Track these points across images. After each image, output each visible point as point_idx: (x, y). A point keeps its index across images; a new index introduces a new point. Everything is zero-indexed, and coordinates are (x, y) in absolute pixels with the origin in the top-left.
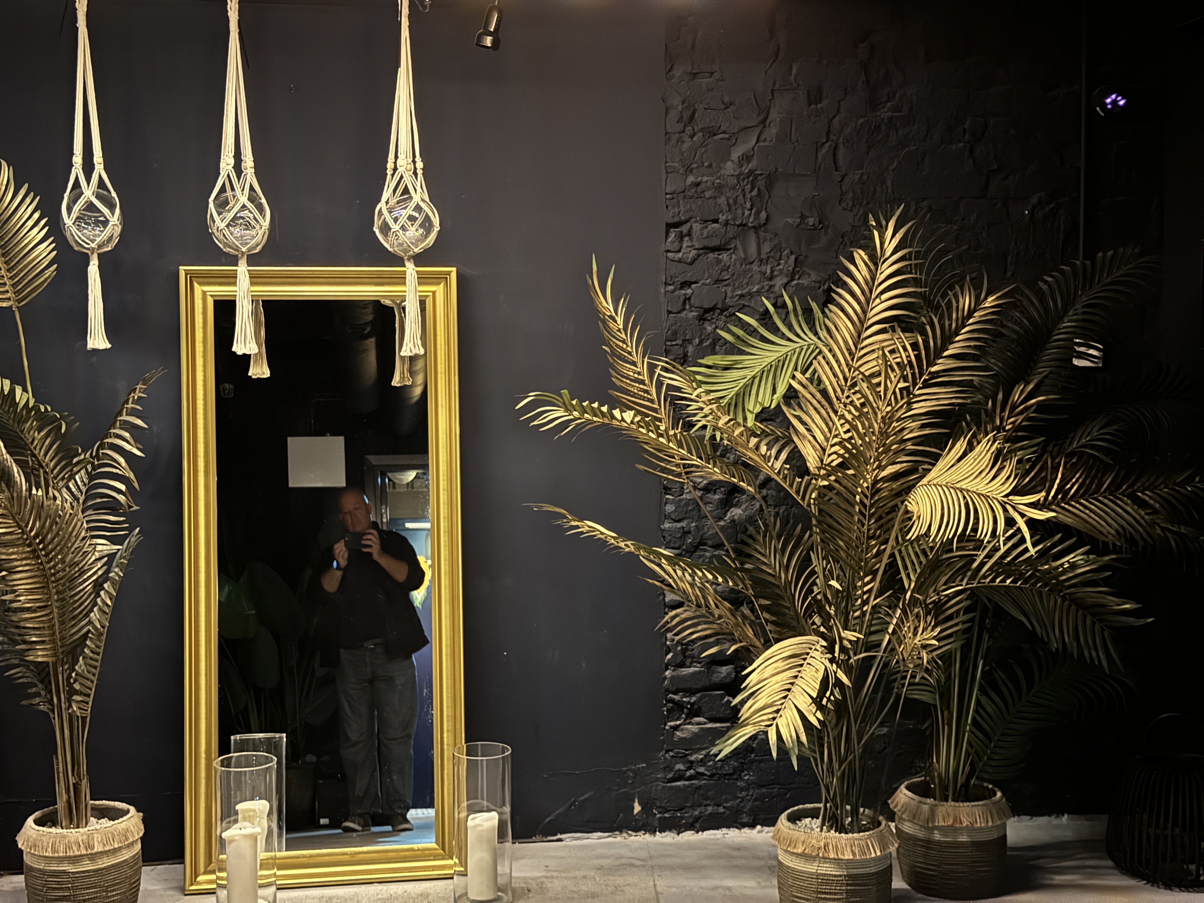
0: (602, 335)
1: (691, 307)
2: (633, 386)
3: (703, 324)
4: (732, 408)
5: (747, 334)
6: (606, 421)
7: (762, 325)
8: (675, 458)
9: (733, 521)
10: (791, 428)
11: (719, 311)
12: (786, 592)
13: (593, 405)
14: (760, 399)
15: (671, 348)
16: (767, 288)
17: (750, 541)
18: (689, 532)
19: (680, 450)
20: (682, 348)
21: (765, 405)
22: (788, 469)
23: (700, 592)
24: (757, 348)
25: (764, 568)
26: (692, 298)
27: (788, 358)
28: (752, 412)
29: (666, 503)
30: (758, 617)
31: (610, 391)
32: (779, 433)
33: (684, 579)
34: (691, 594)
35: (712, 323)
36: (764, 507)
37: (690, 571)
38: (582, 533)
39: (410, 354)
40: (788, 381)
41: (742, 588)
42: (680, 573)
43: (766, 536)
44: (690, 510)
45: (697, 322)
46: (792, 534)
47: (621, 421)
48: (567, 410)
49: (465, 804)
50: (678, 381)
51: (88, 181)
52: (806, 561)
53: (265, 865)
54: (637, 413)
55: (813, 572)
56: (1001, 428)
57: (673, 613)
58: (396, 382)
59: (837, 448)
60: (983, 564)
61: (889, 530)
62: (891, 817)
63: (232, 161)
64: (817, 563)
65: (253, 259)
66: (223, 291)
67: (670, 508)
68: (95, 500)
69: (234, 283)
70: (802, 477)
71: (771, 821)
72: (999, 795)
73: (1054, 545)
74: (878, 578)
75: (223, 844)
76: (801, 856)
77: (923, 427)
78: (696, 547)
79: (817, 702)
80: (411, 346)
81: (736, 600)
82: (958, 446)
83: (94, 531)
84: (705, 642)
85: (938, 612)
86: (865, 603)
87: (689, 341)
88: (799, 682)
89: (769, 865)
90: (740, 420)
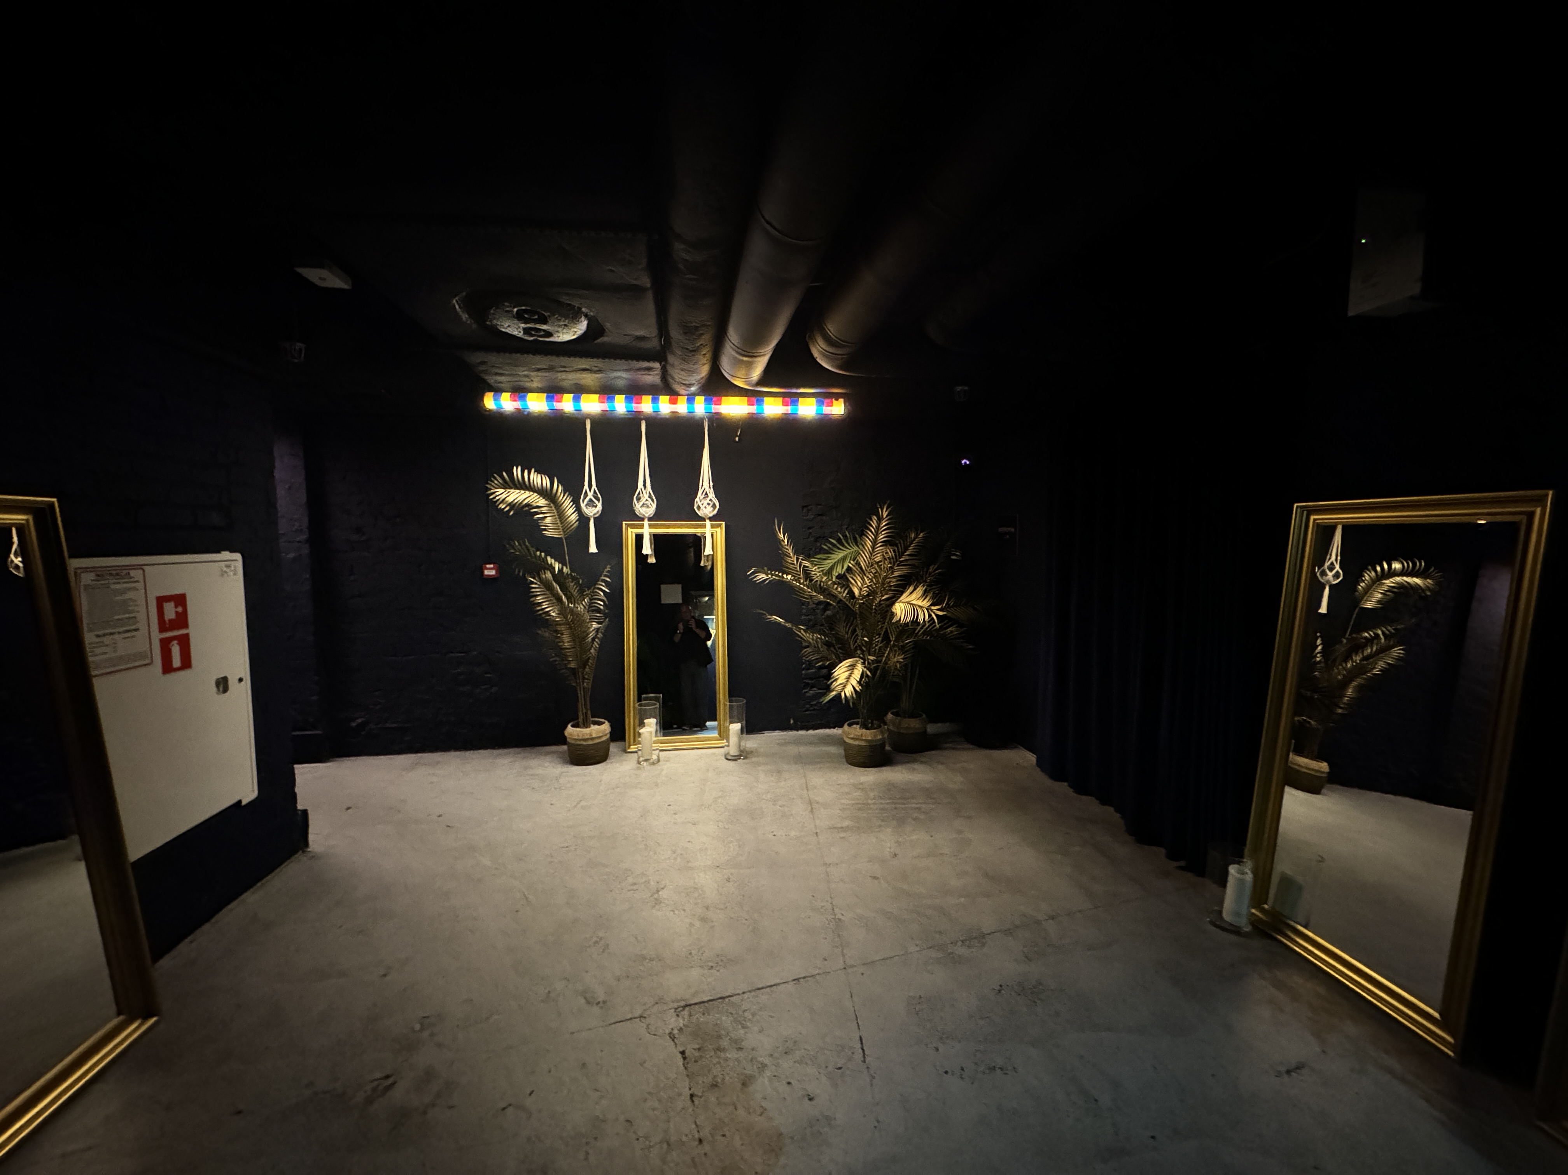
0: (779, 547)
2: (791, 566)
4: (827, 574)
5: (833, 546)
7: (838, 543)
8: (806, 593)
9: (828, 615)
10: (849, 581)
11: (822, 538)
12: (848, 642)
13: (775, 573)
15: (805, 552)
17: (834, 623)
20: (809, 552)
21: (839, 573)
23: (815, 642)
24: (836, 551)
26: (813, 533)
27: (848, 555)
28: (834, 576)
29: (803, 609)
30: (837, 651)
31: (782, 567)
32: (845, 583)
33: (809, 637)
34: (812, 643)
37: (812, 634)
38: (772, 620)
40: (848, 564)
41: (831, 640)
42: (808, 635)
43: (840, 621)
44: (812, 612)
46: (850, 621)
47: (786, 579)
48: (766, 574)
49: (728, 720)
50: (807, 564)
51: (590, 491)
52: (854, 631)
53: (655, 742)
54: (792, 576)
55: (857, 635)
56: (926, 582)
57: (805, 650)
58: (702, 564)
59: (866, 589)
60: (919, 631)
61: (885, 619)
62: (885, 724)
63: (642, 483)
64: (859, 632)
65: (650, 519)
66: (639, 531)
67: (804, 611)
68: (592, 608)
69: (643, 528)
70: (853, 599)
71: (841, 726)
72: (924, 716)
73: (945, 624)
74: (882, 636)
75: (640, 734)
76: (852, 739)
77: (897, 581)
78: (814, 625)
79: (859, 682)
80: (708, 551)
81: (828, 644)
82: (911, 588)
83: (592, 619)
84: (818, 660)
85: (903, 649)
86: (876, 646)
87: (811, 549)
88: (853, 675)
89: (840, 742)
90: (830, 578)
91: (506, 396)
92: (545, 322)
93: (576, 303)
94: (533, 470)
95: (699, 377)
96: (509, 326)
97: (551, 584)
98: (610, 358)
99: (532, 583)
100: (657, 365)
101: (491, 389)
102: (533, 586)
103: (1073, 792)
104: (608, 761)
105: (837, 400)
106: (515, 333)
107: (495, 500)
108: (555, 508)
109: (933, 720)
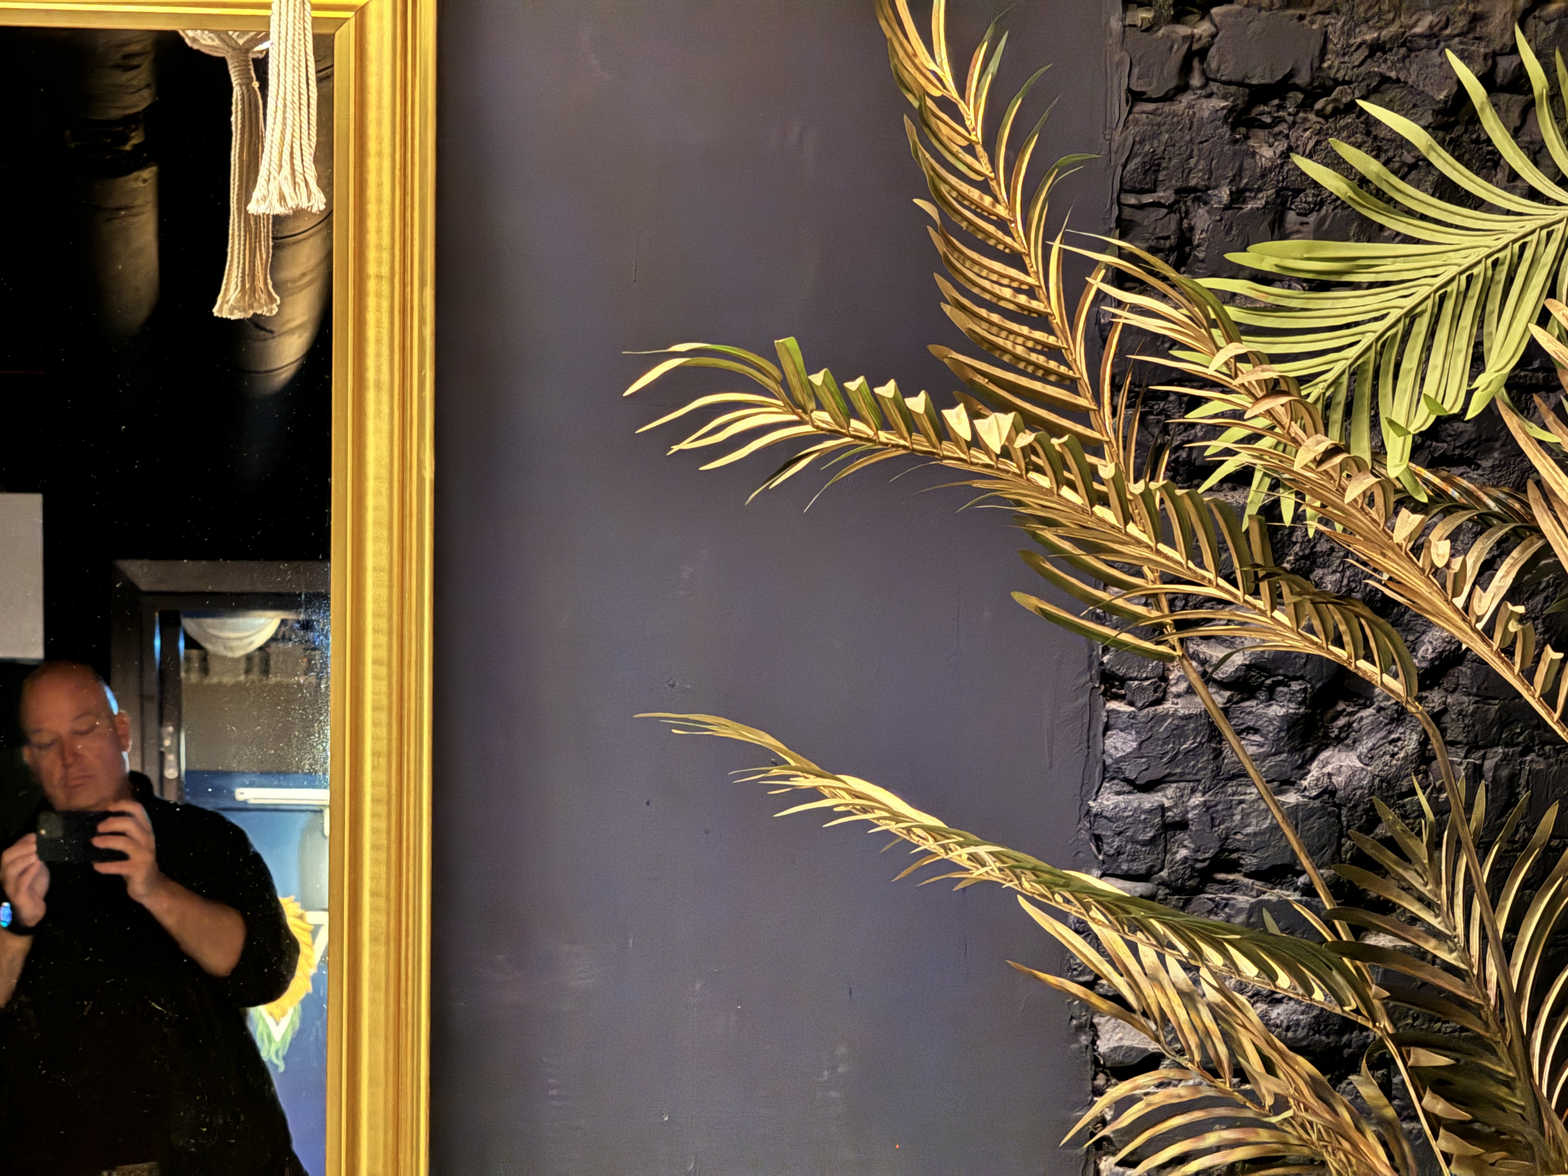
0: (914, 163)
1: (1207, 80)
2: (1011, 332)
3: (1247, 137)
4: (1337, 415)
5: (1395, 172)
6: (921, 444)
7: (1441, 143)
8: (1140, 574)
9: (1329, 792)
10: (1531, 485)
11: (1300, 96)
12: (1502, 1028)
13: (878, 390)
14: (1430, 388)
15: (1138, 215)
16: (1462, 22)
17: (1388, 858)
18: (1182, 825)
19: (1161, 547)
20: (1175, 217)
21: (1447, 406)
22: (1521, 619)
23: (1216, 1017)
24: (1423, 217)
25: (1430, 945)
26: (1213, 51)
28: (1402, 431)
29: (1107, 728)
31: (935, 349)
32: (1492, 504)
33: (1162, 975)
34: (1186, 1028)
35: (1275, 136)
36: (1435, 744)
37: (1185, 951)
38: (829, 813)
39: (279, 210)
40: (1527, 328)
41: (1357, 1011)
43: (1439, 845)
44: (1187, 752)
45: (1225, 131)
46: (1526, 841)
47: (970, 445)
48: (794, 404)
50: (1161, 319)
54: (1024, 422)
57: (1127, 1088)
58: (228, 301)
67: (1120, 743)
78: (1208, 873)
80: (277, 185)
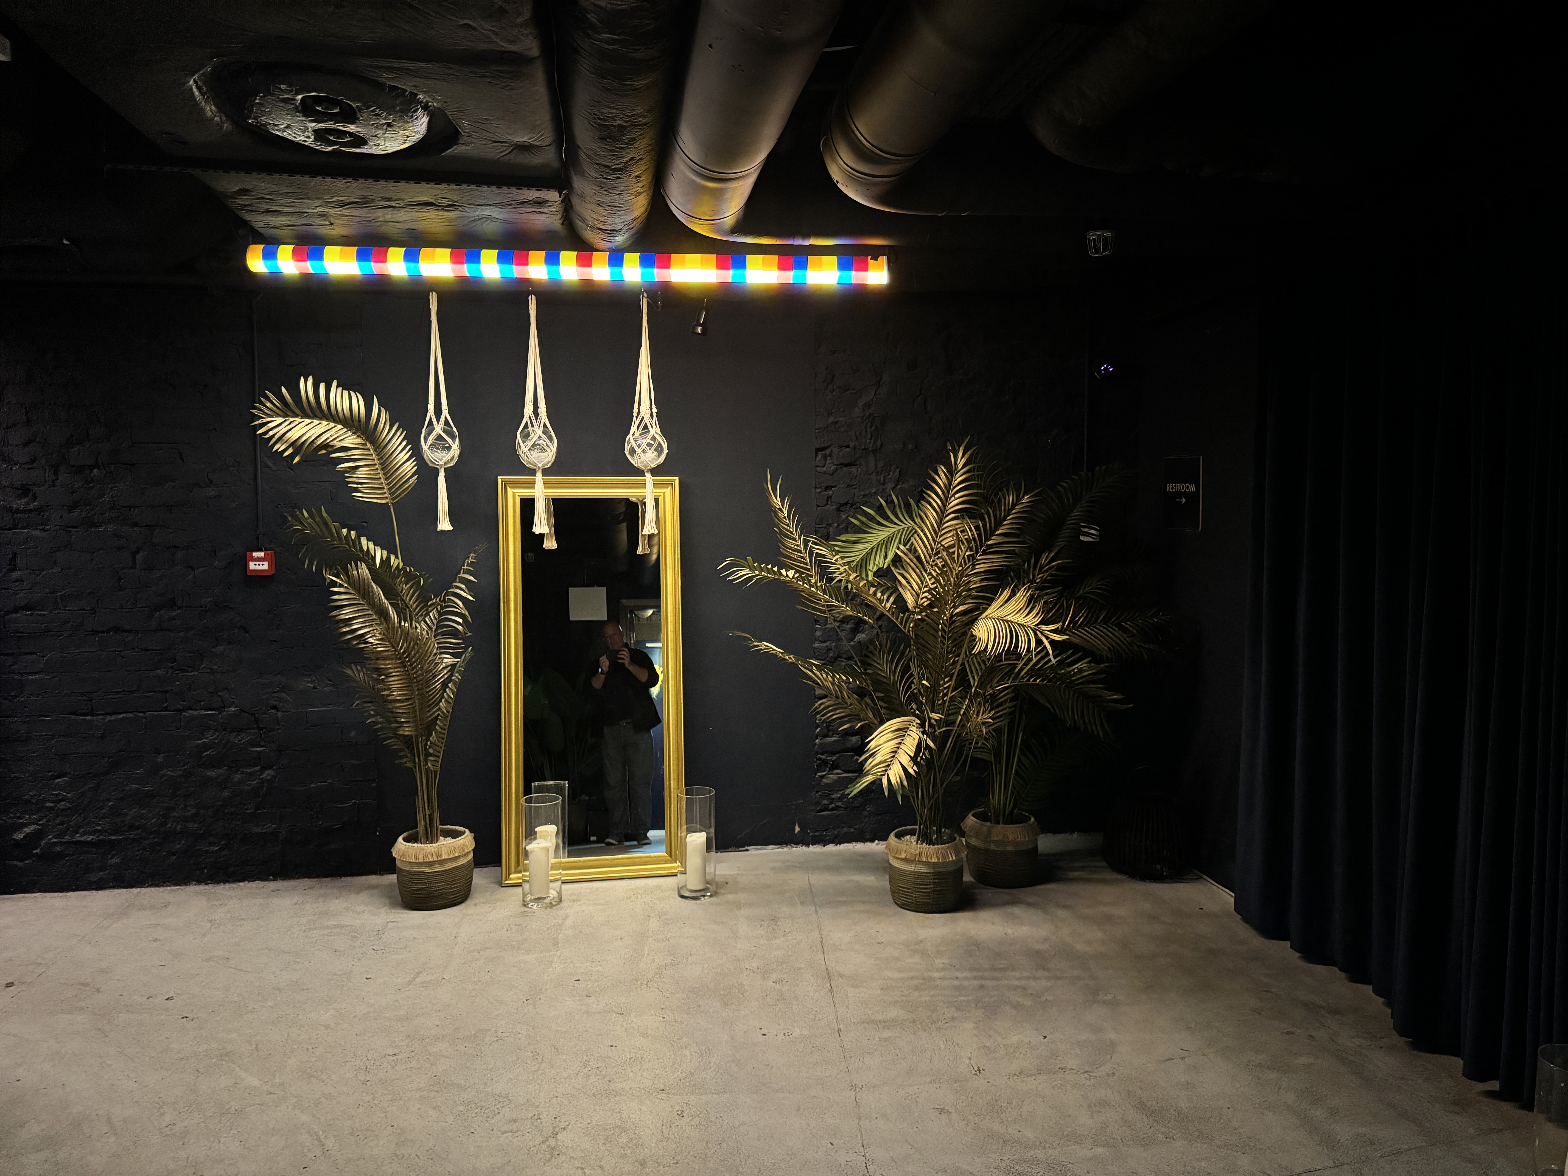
0: (774, 522)
1: (832, 502)
2: (794, 554)
3: (839, 514)
4: (858, 568)
5: (868, 520)
6: (777, 577)
7: (878, 514)
8: (821, 601)
9: (860, 642)
10: (897, 581)
11: (850, 505)
12: (894, 688)
13: (767, 566)
14: (877, 563)
15: (819, 529)
16: (881, 490)
17: (871, 655)
18: (831, 649)
19: (825, 596)
20: (827, 529)
21: (880, 566)
22: (895, 608)
23: (838, 688)
24: (874, 529)
25: (879, 672)
26: (833, 497)
27: (895, 535)
28: (871, 571)
29: (816, 631)
30: (874, 704)
31: (779, 558)
32: (889, 585)
33: (827, 679)
34: (832, 690)
35: (846, 513)
36: (879, 633)
37: (832, 675)
38: (762, 649)
39: (649, 533)
40: (895, 550)
41: (866, 686)
42: (824, 676)
43: (881, 652)
44: (832, 635)
45: (836, 513)
46: (898, 651)
47: (786, 577)
48: (750, 570)
49: (685, 827)
50: (823, 551)
51: (438, 421)
52: (907, 668)
53: (553, 867)
54: (797, 571)
55: (912, 675)
56: (1032, 582)
57: (821, 701)
58: (639, 551)
59: (926, 594)
60: (1022, 669)
61: (961, 648)
62: (963, 834)
63: (532, 408)
64: (914, 670)
65: (546, 472)
66: (526, 492)
67: (818, 634)
68: (442, 629)
69: (534, 488)
70: (904, 613)
71: (884, 838)
72: (1033, 819)
73: (1068, 657)
74: (954, 679)
75: (526, 854)
76: (905, 860)
77: (982, 580)
78: (835, 659)
79: (914, 759)
80: (648, 528)
81: (861, 693)
82: (1005, 592)
83: (443, 649)
84: (841, 721)
85: (993, 701)
86: (945, 695)
87: (830, 525)
88: (902, 746)
89: (883, 866)
90: (864, 576)
91: (285, 252)
92: (350, 117)
93: (406, 85)
94: (335, 383)
95: (630, 218)
96: (288, 127)
97: (369, 584)
98: (469, 182)
99: (334, 584)
100: (553, 196)
101: (258, 237)
102: (336, 589)
103: (1300, 958)
104: (469, 902)
105: (875, 258)
106: (299, 139)
107: (267, 436)
108: (375, 450)
109: (1046, 829)
